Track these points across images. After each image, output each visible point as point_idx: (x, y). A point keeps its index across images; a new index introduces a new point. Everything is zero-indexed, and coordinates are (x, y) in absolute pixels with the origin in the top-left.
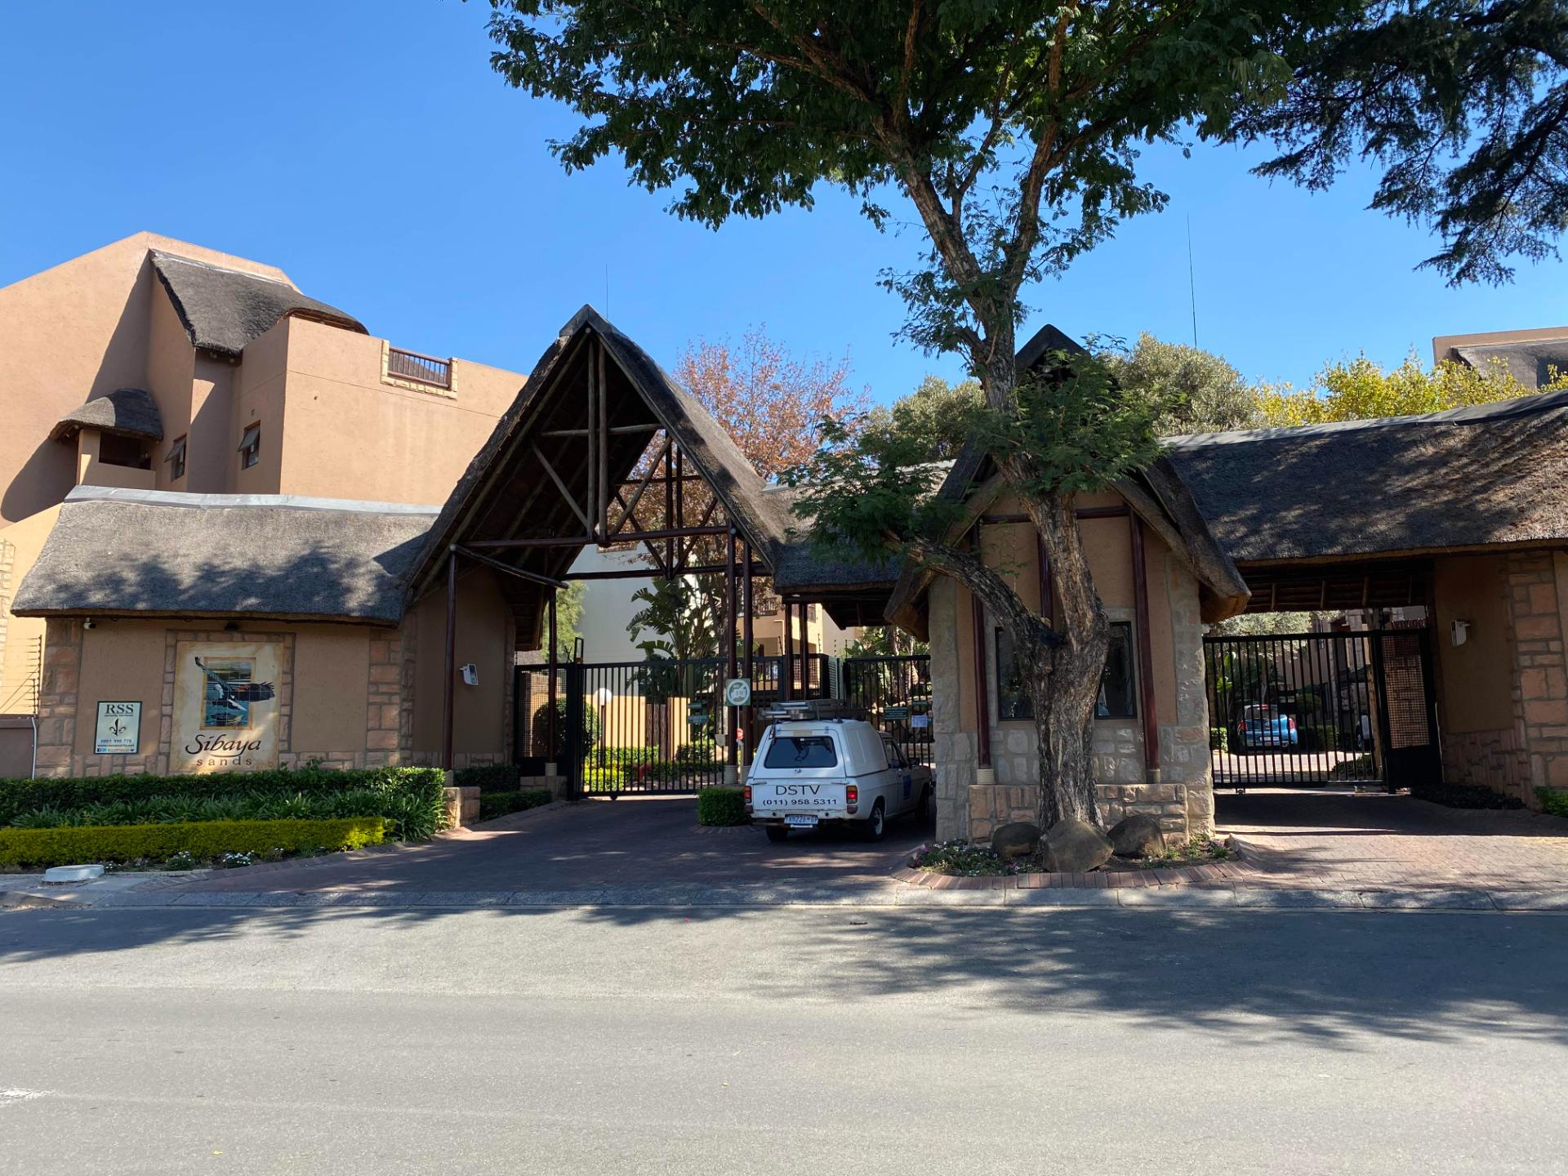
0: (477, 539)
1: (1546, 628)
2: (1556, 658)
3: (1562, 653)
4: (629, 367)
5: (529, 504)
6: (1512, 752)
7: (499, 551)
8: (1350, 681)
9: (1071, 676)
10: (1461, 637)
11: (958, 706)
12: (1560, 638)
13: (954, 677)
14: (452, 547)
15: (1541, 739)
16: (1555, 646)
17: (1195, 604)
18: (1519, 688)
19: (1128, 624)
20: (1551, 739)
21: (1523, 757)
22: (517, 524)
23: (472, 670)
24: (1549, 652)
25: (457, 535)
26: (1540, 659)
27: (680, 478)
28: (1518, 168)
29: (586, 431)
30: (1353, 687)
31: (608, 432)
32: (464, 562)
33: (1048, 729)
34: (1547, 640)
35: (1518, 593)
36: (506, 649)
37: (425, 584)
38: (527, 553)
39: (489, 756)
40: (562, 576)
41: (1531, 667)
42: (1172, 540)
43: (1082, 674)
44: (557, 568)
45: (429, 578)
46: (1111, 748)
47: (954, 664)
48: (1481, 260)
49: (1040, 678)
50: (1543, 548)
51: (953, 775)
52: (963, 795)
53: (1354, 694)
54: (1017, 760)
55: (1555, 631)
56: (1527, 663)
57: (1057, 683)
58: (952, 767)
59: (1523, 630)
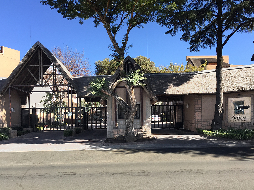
0: (15, 85)
1: (200, 106)
2: (201, 110)
3: (202, 110)
4: (47, 54)
5: (25, 78)
6: (194, 124)
7: (19, 87)
8: (169, 111)
9: (131, 113)
10: (188, 106)
11: (111, 117)
12: (201, 108)
13: (111, 112)
14: (10, 86)
15: (198, 122)
16: (201, 109)
17: (150, 101)
18: (195, 114)
19: (139, 104)
20: (199, 122)
21: (195, 124)
22: (23, 82)
23: (13, 109)
24: (200, 109)
25: (11, 84)
26: (198, 110)
27: (56, 74)
28: (202, 35)
29: (38, 65)
30: (170, 112)
31: (43, 66)
32: (12, 89)
33: (127, 121)
34: (200, 108)
35: (196, 101)
36: (19, 105)
37: (4, 93)
38: (24, 87)
39: (17, 124)
40: (31, 92)
41: (197, 112)
42: (147, 92)
43: (133, 112)
44: (30, 90)
45: (5, 92)
46: (136, 123)
47: (111, 110)
48: (196, 49)
49: (127, 113)
50: (200, 94)
51: (110, 128)
52: (112, 131)
53: (170, 113)
54: (121, 125)
55: (201, 106)
56: (197, 111)
57: (129, 114)
58: (110, 127)
59: (197, 106)
